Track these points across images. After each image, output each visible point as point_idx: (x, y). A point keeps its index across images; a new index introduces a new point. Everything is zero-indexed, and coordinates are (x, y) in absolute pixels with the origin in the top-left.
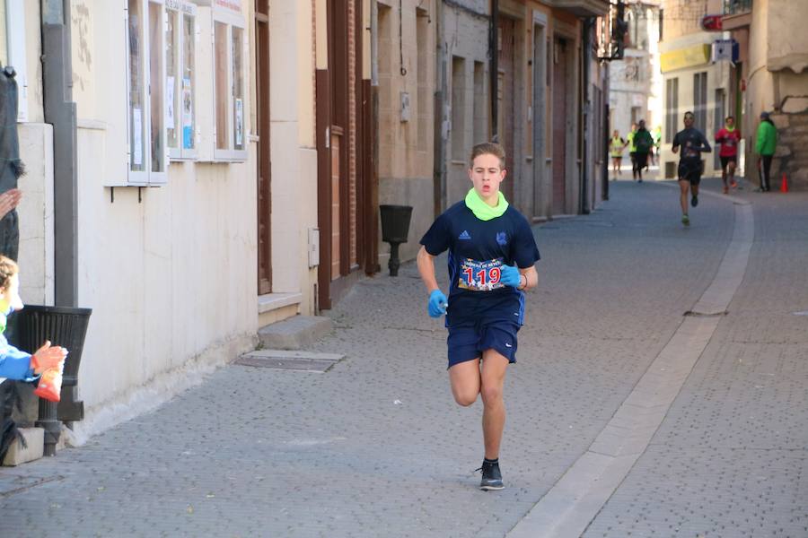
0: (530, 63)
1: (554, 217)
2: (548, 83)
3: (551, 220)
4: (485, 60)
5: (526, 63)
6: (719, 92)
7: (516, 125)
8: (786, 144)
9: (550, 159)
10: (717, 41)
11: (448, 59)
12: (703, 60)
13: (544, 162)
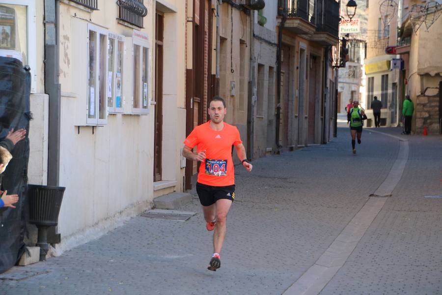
0: (297, 68)
1: (309, 145)
2: (307, 78)
3: (307, 146)
4: (275, 66)
5: (295, 68)
6: (394, 84)
7: (290, 99)
8: (426, 112)
9: (307, 116)
10: (393, 59)
11: (256, 65)
12: (386, 69)
13: (304, 118)
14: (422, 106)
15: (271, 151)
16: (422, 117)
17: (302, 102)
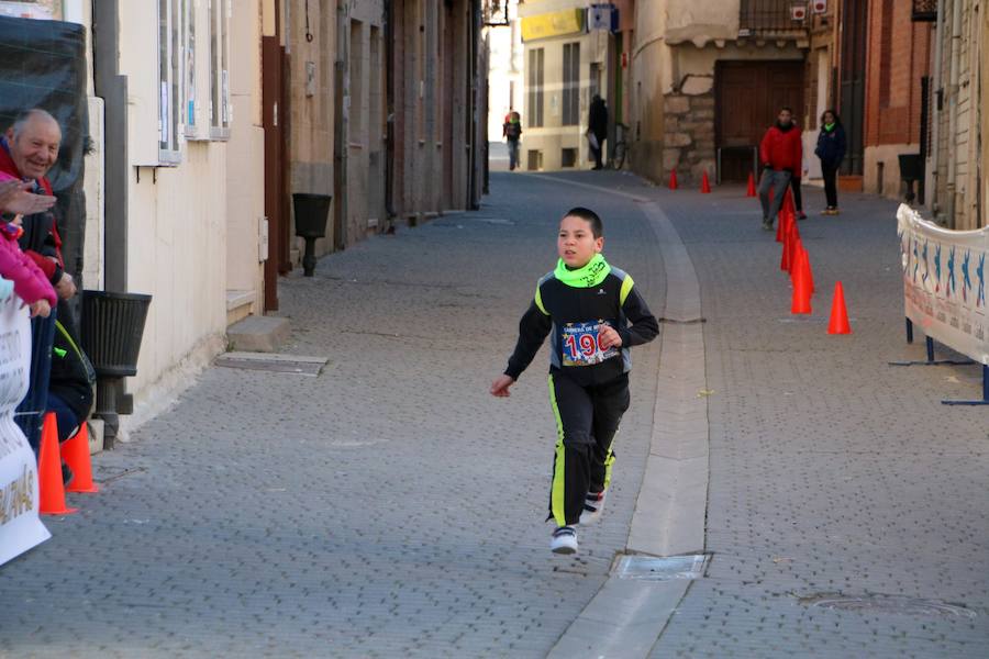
0: (422, 29)
1: (445, 212)
2: (439, 54)
3: (441, 215)
4: (381, 25)
5: (418, 28)
6: (594, 67)
7: (408, 103)
8: (685, 132)
9: (440, 143)
10: (594, 6)
11: (347, 22)
12: (576, 28)
13: (435, 147)
14: (675, 119)
15: (375, 227)
16: (675, 145)
17: (430, 110)
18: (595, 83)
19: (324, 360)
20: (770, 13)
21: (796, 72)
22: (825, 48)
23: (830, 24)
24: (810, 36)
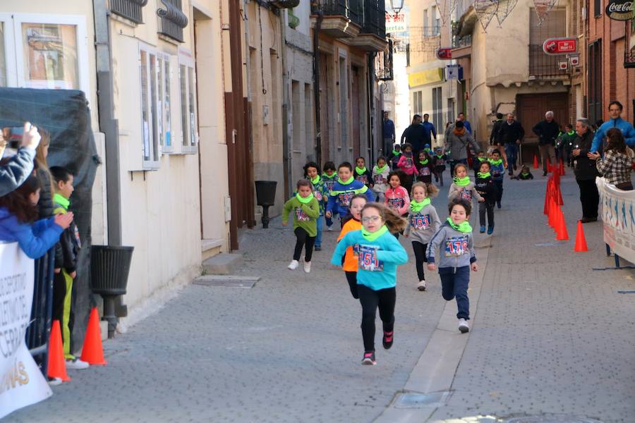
0: (338, 84)
2: (349, 97)
4: (311, 82)
5: (335, 83)
6: (450, 100)
7: (330, 125)
9: (351, 148)
10: (448, 66)
11: (290, 82)
12: (439, 79)
13: (348, 151)
17: (344, 130)
18: (451, 110)
19: (257, 279)
20: (547, 66)
21: (563, 99)
22: (579, 85)
23: (581, 71)
24: (570, 79)
